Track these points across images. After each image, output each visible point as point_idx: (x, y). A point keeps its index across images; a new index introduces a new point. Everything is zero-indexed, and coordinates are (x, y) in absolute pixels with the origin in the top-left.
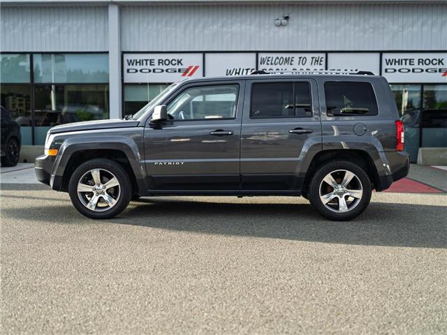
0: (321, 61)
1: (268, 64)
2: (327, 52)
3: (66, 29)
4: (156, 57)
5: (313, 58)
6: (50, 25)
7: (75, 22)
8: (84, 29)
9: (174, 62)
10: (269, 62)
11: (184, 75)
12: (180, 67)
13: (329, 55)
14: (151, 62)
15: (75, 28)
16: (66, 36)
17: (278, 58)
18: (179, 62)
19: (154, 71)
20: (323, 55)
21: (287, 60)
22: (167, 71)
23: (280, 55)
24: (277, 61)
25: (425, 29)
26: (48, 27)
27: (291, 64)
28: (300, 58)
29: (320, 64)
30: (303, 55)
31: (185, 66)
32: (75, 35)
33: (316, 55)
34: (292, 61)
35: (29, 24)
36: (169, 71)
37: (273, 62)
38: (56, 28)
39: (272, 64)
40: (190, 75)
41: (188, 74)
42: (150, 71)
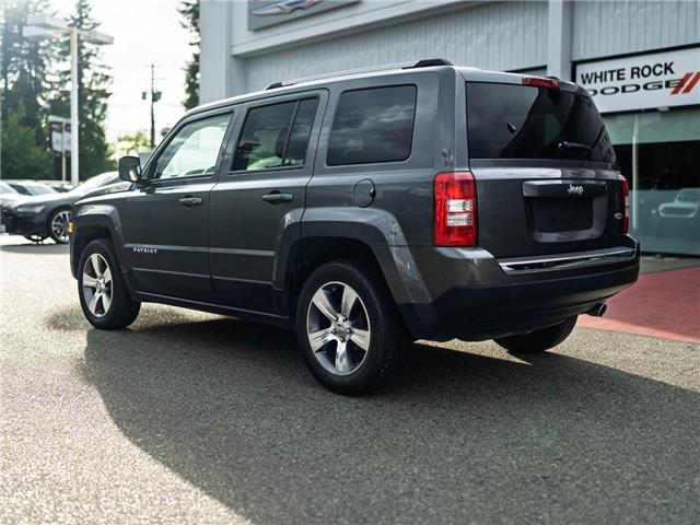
3: (496, 37)
4: (627, 64)
6: (477, 36)
7: (508, 24)
8: (520, 31)
9: (658, 70)
11: (675, 92)
12: (669, 77)
14: (619, 74)
15: (508, 33)
16: (497, 48)
18: (668, 68)
19: (624, 88)
22: (645, 87)
26: (474, 38)
31: (678, 75)
32: (508, 44)
35: (453, 38)
36: (649, 86)
38: (485, 38)
40: (687, 90)
41: (683, 89)
42: (617, 90)
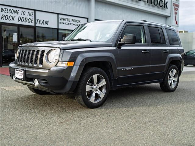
0: (32, 14)
1: (5, 12)
2: (35, 10)
5: (28, 12)
10: (6, 11)
13: (37, 12)
17: (10, 9)
20: (33, 12)
21: (15, 12)
23: (12, 8)
24: (10, 11)
25: (74, 6)
27: (18, 14)
28: (22, 11)
29: (32, 16)
30: (24, 10)
33: (30, 11)
34: (18, 12)
37: (8, 12)
39: (7, 12)
